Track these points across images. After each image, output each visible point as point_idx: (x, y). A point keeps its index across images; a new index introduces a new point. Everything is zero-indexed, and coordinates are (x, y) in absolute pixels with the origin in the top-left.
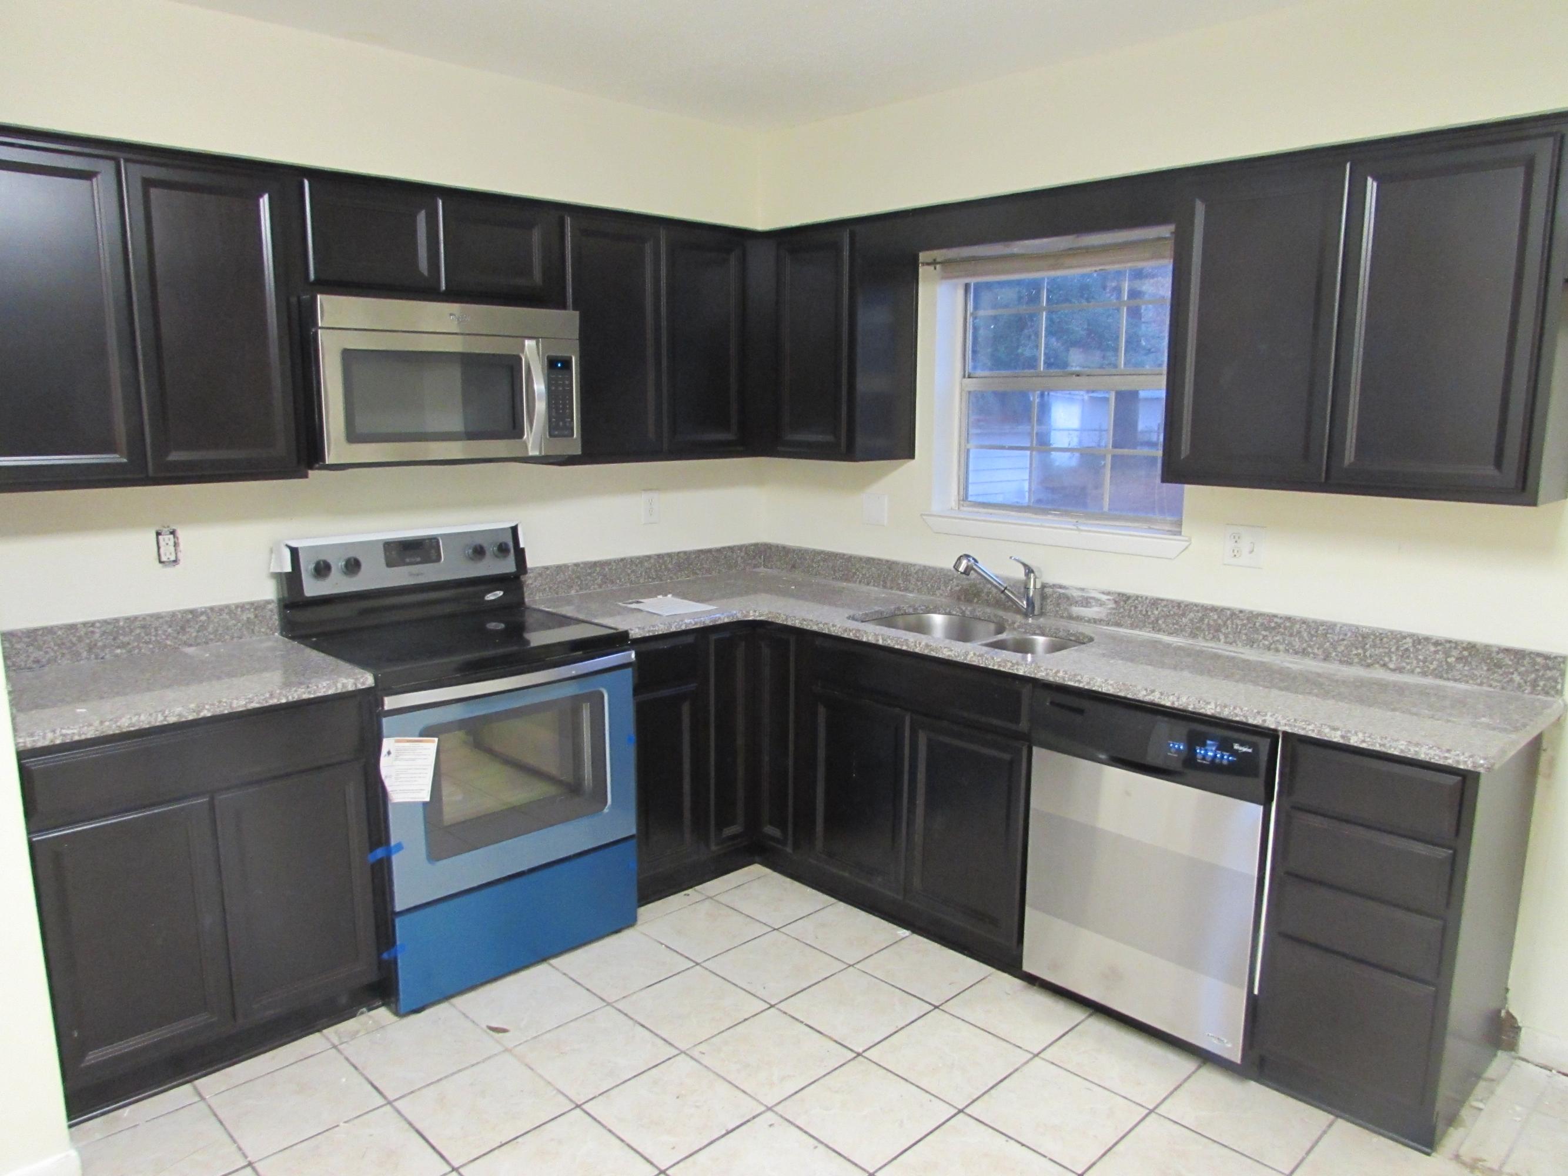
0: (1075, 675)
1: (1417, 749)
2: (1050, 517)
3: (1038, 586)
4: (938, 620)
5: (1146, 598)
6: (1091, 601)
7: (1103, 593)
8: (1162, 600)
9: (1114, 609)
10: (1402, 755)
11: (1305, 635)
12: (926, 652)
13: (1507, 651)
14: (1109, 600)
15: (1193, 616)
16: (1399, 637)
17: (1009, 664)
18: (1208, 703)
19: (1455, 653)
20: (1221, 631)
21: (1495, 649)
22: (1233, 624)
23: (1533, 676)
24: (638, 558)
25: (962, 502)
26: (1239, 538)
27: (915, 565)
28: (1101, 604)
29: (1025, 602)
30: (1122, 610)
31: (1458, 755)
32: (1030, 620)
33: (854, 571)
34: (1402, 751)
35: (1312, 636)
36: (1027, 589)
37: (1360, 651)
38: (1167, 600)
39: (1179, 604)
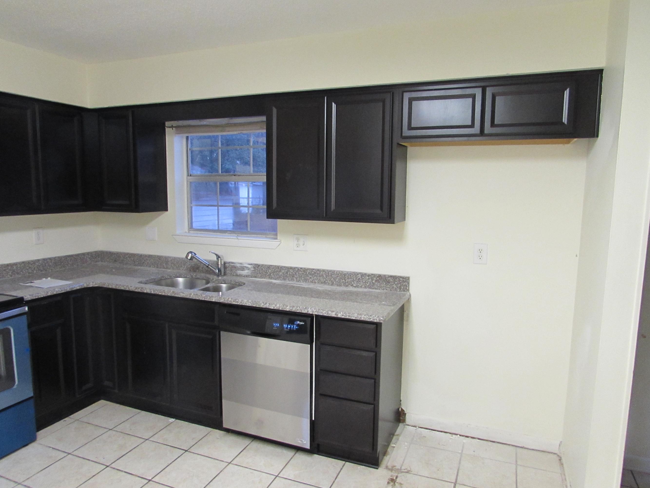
0: (235, 300)
1: (361, 316)
2: (227, 234)
3: (223, 263)
4: (181, 280)
5: (266, 265)
6: (245, 268)
7: (249, 264)
8: (272, 266)
9: (254, 271)
10: (356, 319)
11: (325, 276)
12: (173, 295)
13: (391, 276)
14: (251, 267)
15: (284, 271)
16: (356, 274)
17: (209, 297)
18: (287, 306)
19: (375, 279)
20: (294, 277)
21: (387, 276)
22: (298, 273)
23: (400, 285)
24: (32, 261)
25: (190, 229)
26: (299, 239)
27: (170, 257)
28: (249, 269)
29: (217, 270)
30: (257, 271)
31: (374, 317)
32: (220, 278)
33: (143, 261)
34: (356, 317)
35: (327, 276)
36: (218, 264)
37: (344, 281)
38: (274, 266)
39: (278, 267)
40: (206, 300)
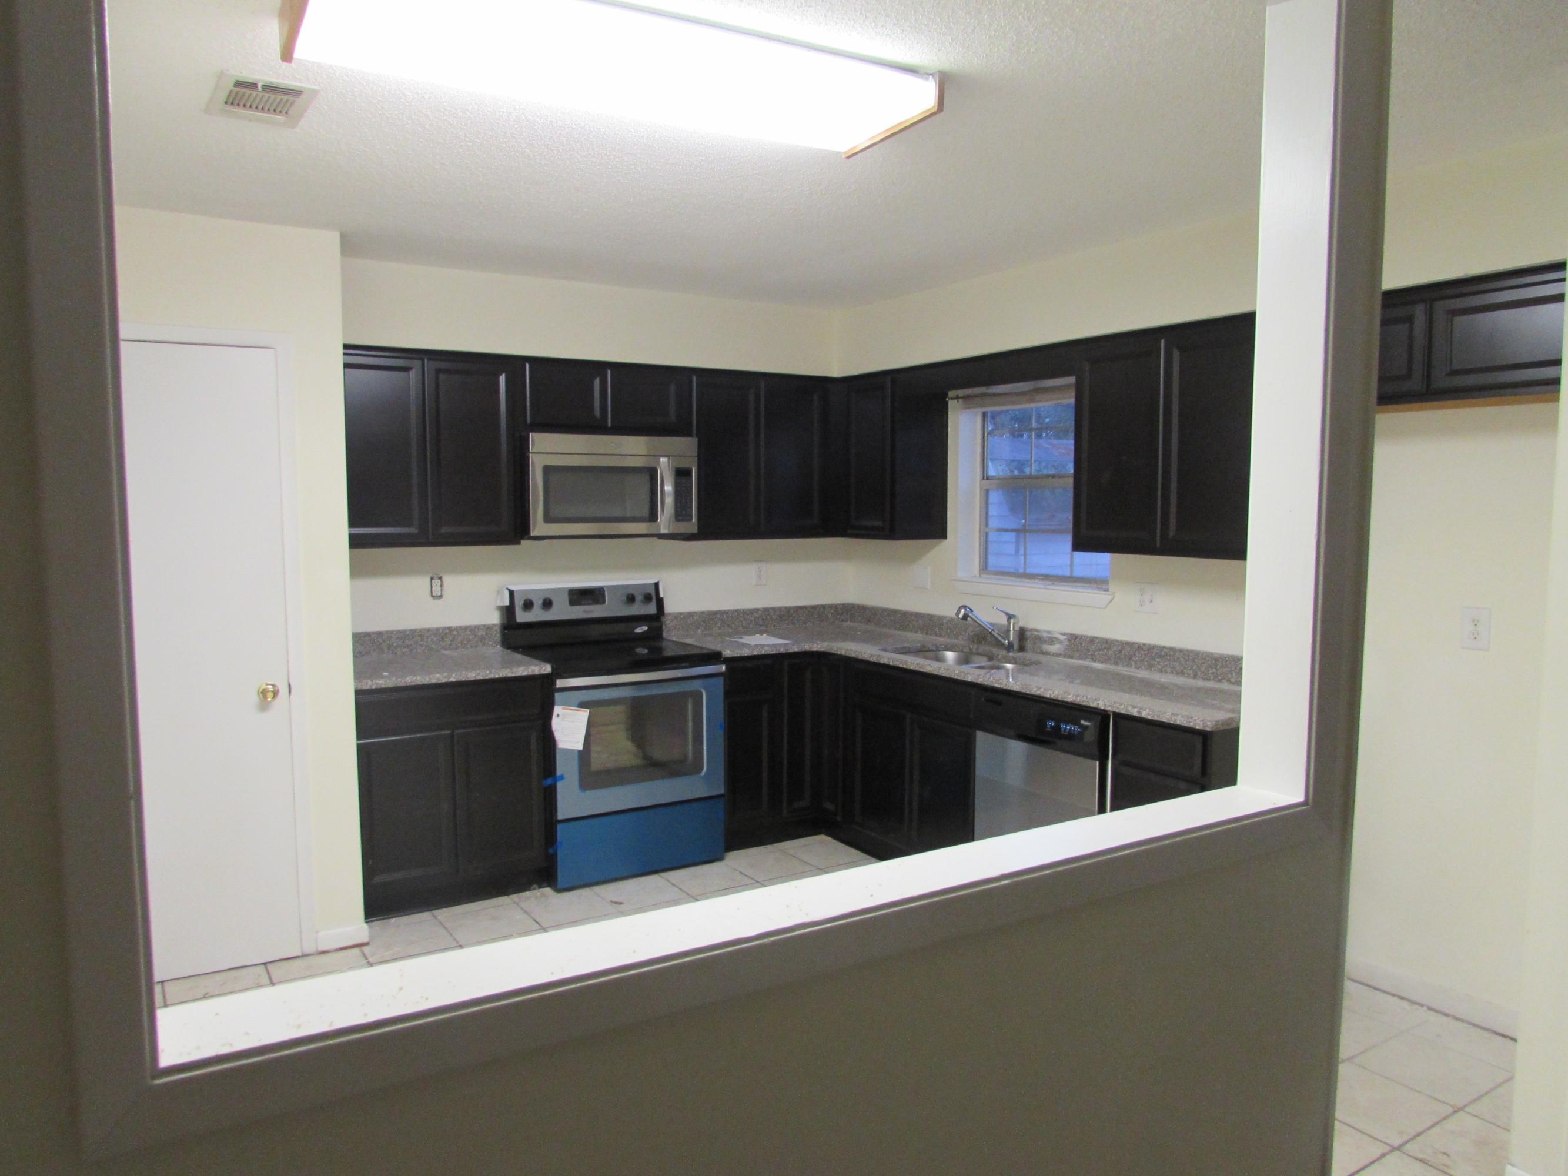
0: (999, 680)
1: (1176, 718)
2: (1037, 581)
3: (1017, 628)
4: (950, 655)
5: (1087, 637)
6: (1054, 640)
7: (1062, 634)
8: (1097, 638)
9: (1068, 645)
10: (1168, 722)
11: (1182, 659)
14: (1065, 639)
15: (1115, 649)
17: (963, 674)
18: (1070, 694)
20: (1132, 660)
22: (1139, 654)
24: (749, 610)
25: (982, 571)
26: (1144, 592)
27: (946, 617)
28: (1060, 641)
29: (1007, 641)
30: (1073, 646)
31: (1196, 720)
32: (1011, 654)
33: (908, 622)
34: (1168, 719)
35: (1186, 660)
36: (1008, 631)
38: (1100, 638)
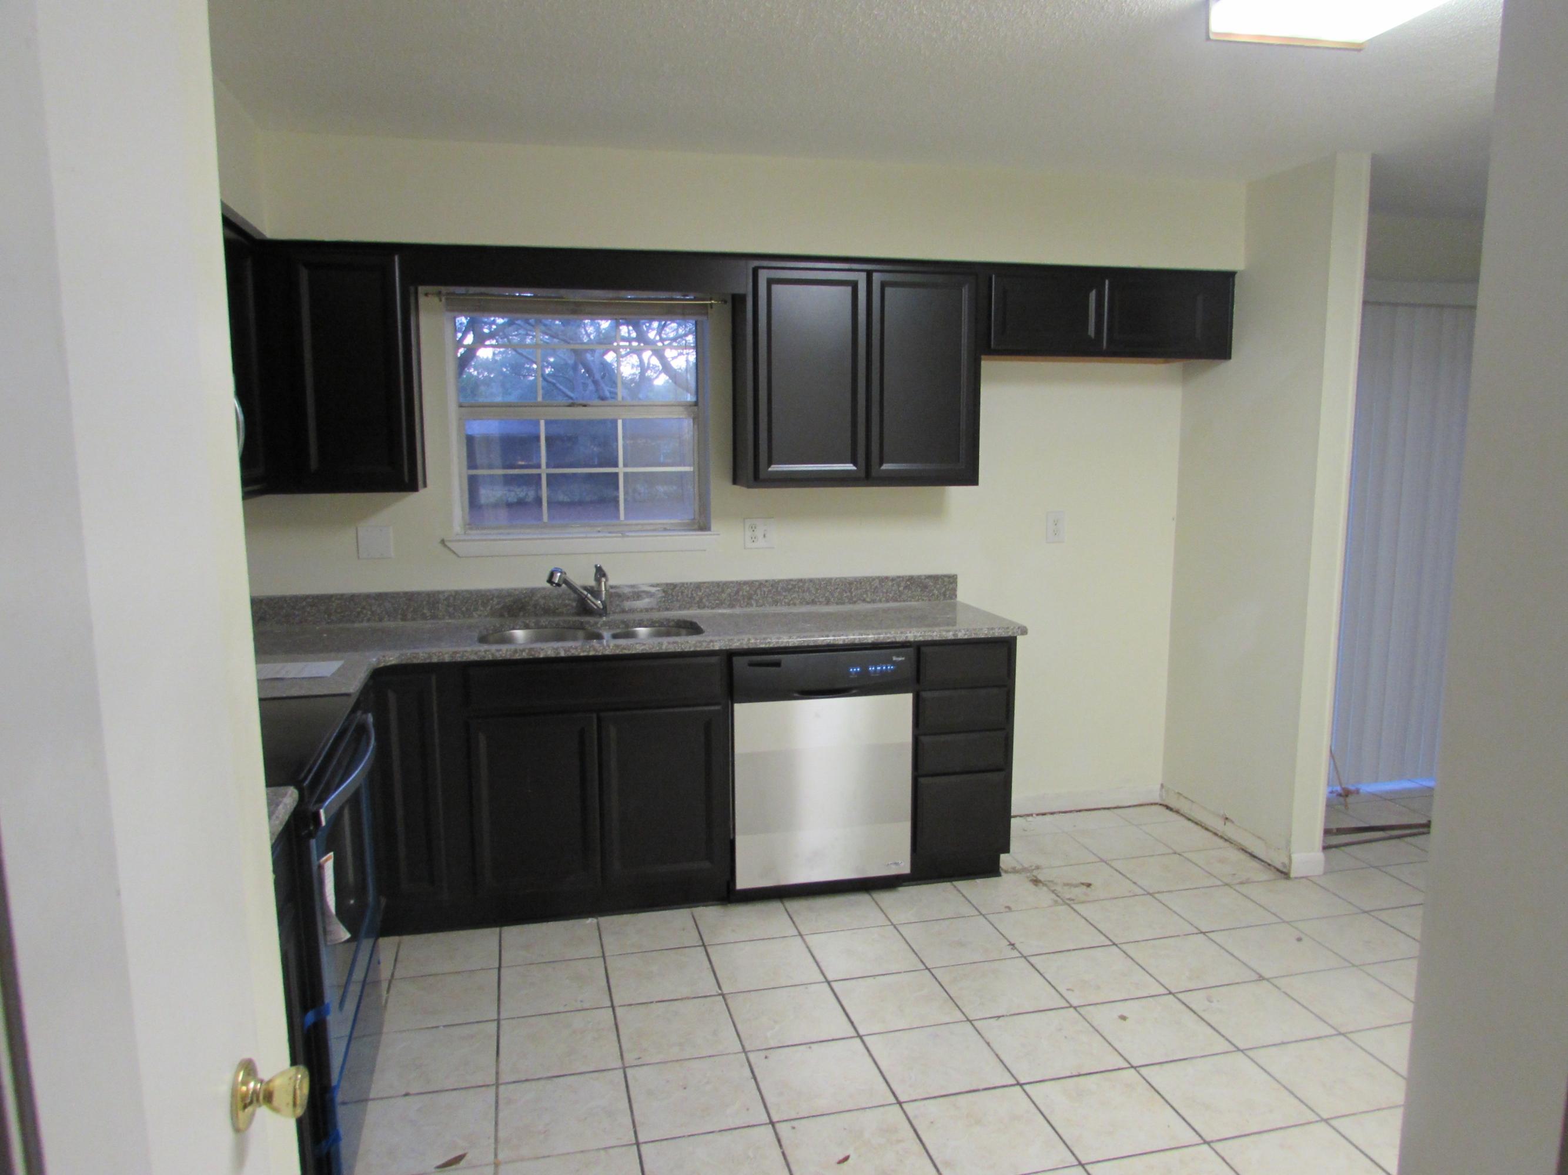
5: (691, 583)
6: (641, 594)
7: (652, 586)
8: (704, 583)
9: (664, 597)
13: (930, 577)
14: (658, 590)
15: (730, 591)
16: (870, 580)
19: (903, 584)
20: (752, 599)
21: (923, 577)
22: (761, 591)
23: (944, 589)
25: (467, 527)
26: (755, 528)
27: (443, 592)
28: (650, 595)
30: (670, 597)
35: (817, 589)
37: (849, 594)
38: (708, 583)
39: (718, 584)
40: (698, 649)
